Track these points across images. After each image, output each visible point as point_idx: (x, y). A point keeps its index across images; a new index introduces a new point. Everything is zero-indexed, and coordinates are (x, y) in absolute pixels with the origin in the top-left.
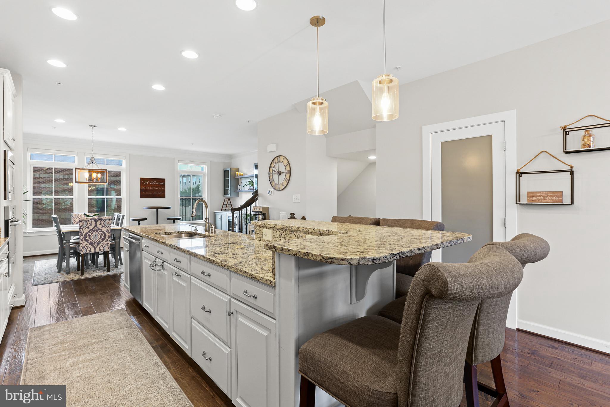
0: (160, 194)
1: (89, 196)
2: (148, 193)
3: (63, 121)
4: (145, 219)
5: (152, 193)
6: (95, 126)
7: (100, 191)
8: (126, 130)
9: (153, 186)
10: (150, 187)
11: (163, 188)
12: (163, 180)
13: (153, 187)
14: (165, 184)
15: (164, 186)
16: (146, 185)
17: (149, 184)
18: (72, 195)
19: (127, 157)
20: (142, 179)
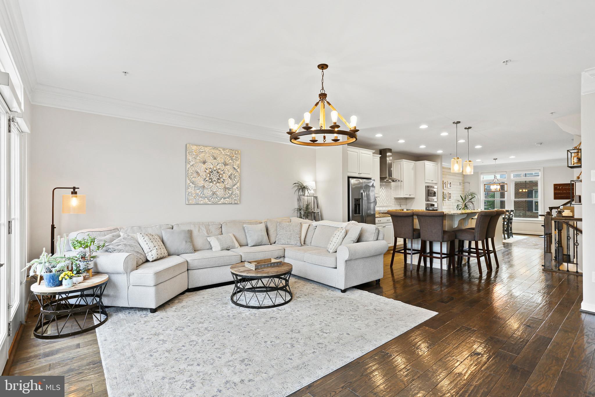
1: (515, 199)
2: (561, 196)
5: (565, 195)
8: (515, 157)
10: (563, 191)
16: (559, 189)
17: (562, 188)
18: (504, 198)
19: (542, 169)
20: (555, 185)
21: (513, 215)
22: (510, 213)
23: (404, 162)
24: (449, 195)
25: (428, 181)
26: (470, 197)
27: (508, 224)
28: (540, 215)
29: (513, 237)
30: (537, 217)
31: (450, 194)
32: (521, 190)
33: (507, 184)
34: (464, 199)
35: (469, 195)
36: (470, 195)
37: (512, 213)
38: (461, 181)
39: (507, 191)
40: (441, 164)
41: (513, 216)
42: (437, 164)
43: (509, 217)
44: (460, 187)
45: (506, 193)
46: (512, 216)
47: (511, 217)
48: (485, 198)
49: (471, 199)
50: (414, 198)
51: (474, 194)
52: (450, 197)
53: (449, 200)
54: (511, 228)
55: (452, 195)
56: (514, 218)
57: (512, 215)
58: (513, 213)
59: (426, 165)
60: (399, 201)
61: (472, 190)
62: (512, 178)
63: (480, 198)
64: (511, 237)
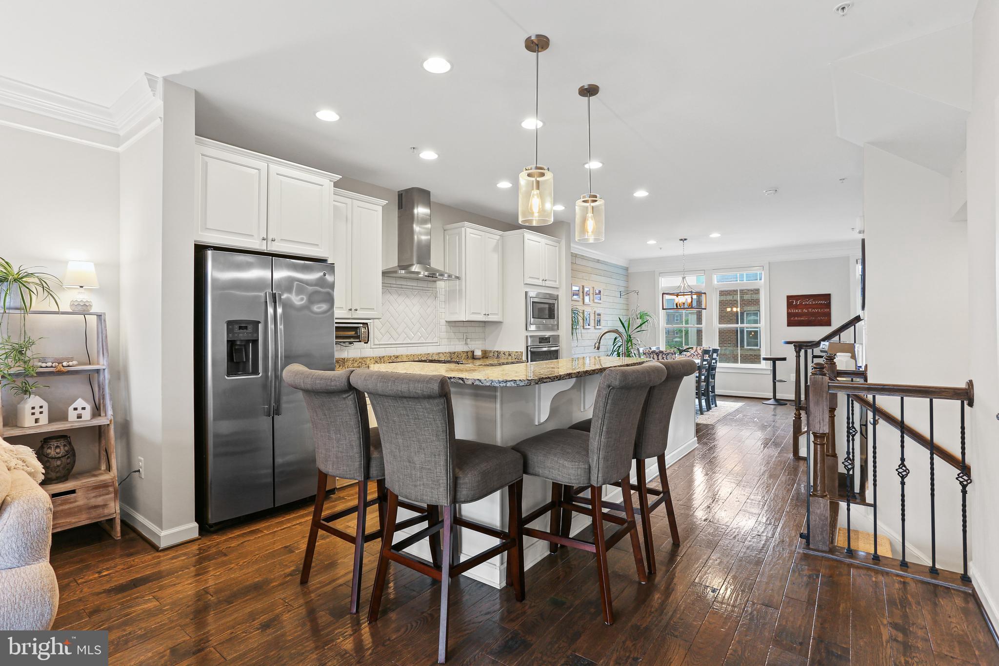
0: (821, 319)
1: (720, 324)
2: (799, 319)
3: (655, 242)
4: (784, 359)
5: (806, 319)
6: (685, 239)
7: (734, 317)
8: (720, 235)
9: (807, 306)
10: (802, 309)
11: (827, 310)
12: (827, 297)
13: (807, 309)
14: (830, 302)
15: (828, 306)
16: (796, 307)
17: (801, 304)
18: (701, 324)
19: (767, 267)
20: (789, 298)
21: (718, 358)
22: (711, 357)
23: (468, 229)
24: (597, 316)
25: (530, 280)
26: (639, 321)
27: (707, 380)
28: (765, 359)
29: (716, 406)
30: (759, 362)
31: (599, 315)
32: (729, 309)
33: (705, 293)
34: (626, 325)
35: (636, 318)
36: (639, 317)
37: (715, 355)
38: (622, 289)
39: (705, 309)
40: (568, 246)
41: (716, 362)
42: (559, 242)
43: (710, 364)
44: (622, 301)
45: (704, 311)
46: (714, 361)
47: (712, 364)
48: (667, 324)
49: (641, 325)
50: (498, 323)
51: (646, 314)
52: (600, 321)
53: (597, 327)
54: (713, 387)
55: (603, 318)
56: (719, 365)
57: (715, 359)
58: (717, 356)
59: (526, 241)
60: (463, 330)
61: (643, 308)
62: (716, 283)
63: (659, 324)
64: (714, 405)
